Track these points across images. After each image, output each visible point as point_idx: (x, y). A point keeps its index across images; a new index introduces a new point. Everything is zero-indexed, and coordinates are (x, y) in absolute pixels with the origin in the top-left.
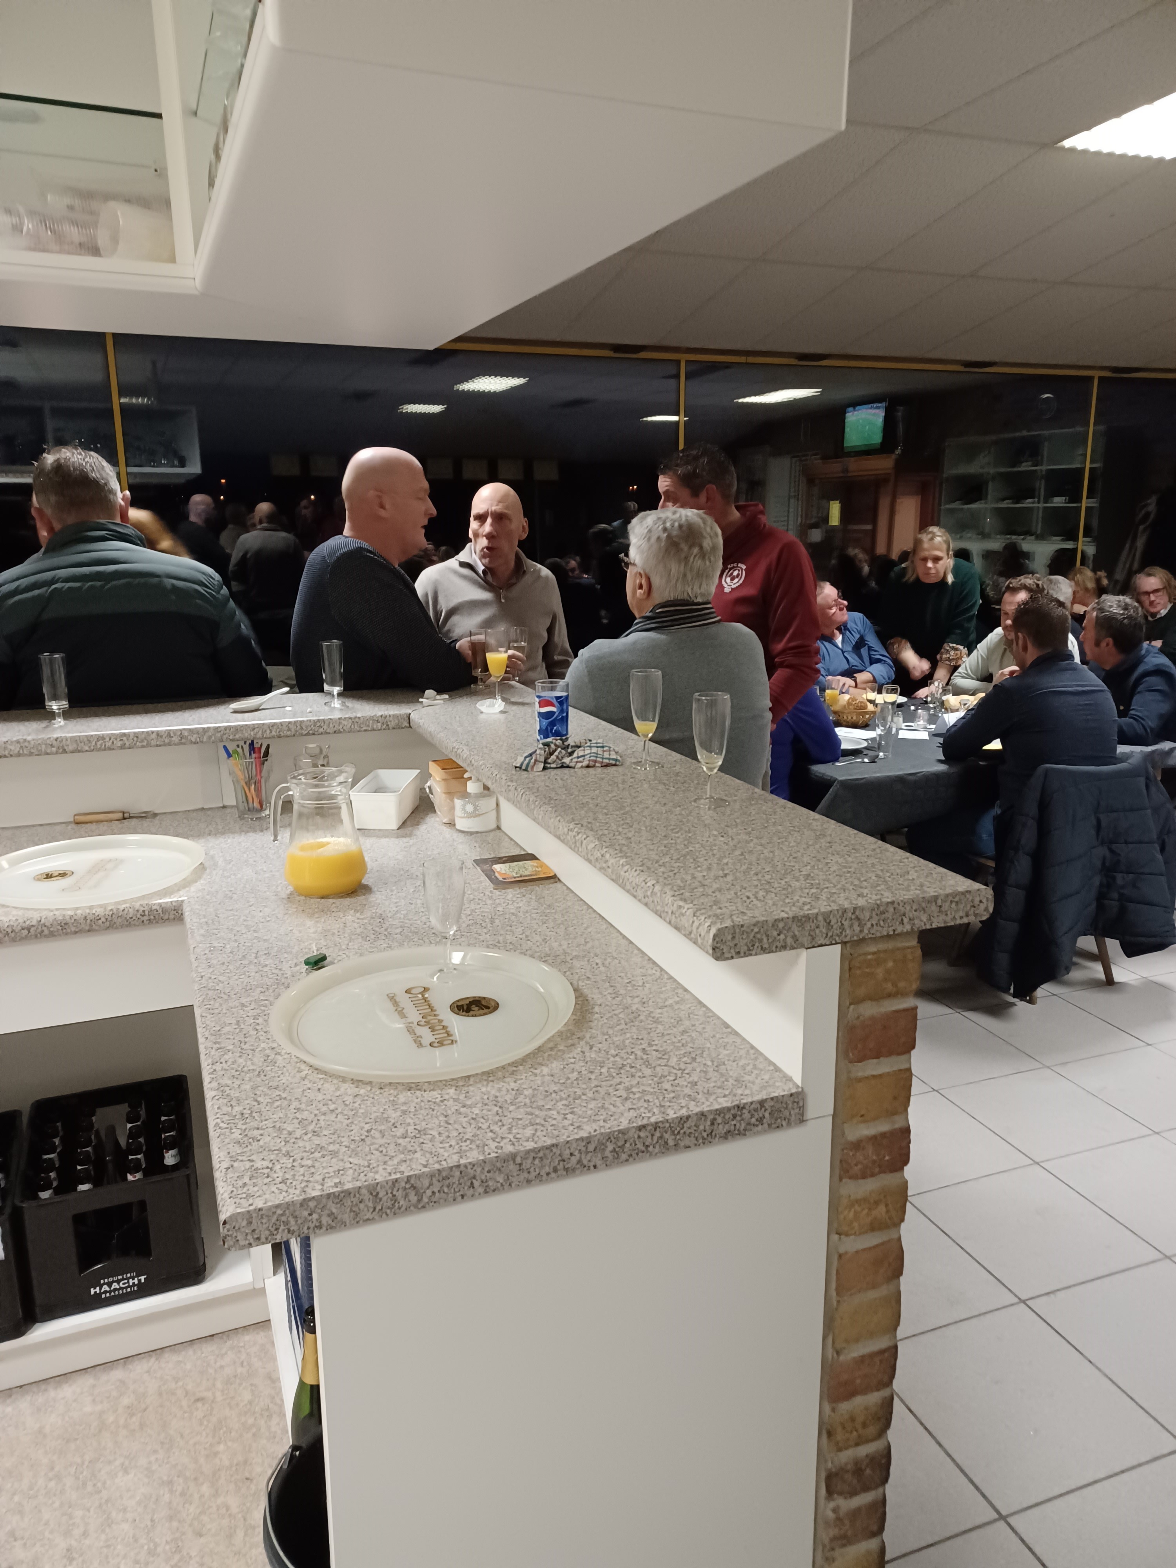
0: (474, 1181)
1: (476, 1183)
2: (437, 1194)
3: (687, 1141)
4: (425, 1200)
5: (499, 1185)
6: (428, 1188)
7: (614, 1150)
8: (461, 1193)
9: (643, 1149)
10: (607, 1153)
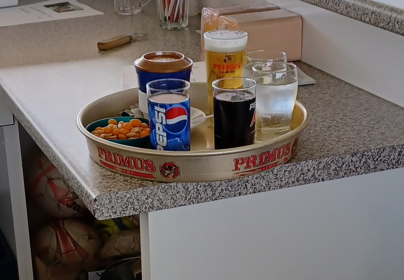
0: (247, 184)
1: (249, 186)
2: (224, 191)
3: (382, 166)
4: (217, 195)
5: (263, 188)
6: (219, 187)
7: (335, 170)
8: (239, 191)
9: (354, 169)
10: (331, 171)
